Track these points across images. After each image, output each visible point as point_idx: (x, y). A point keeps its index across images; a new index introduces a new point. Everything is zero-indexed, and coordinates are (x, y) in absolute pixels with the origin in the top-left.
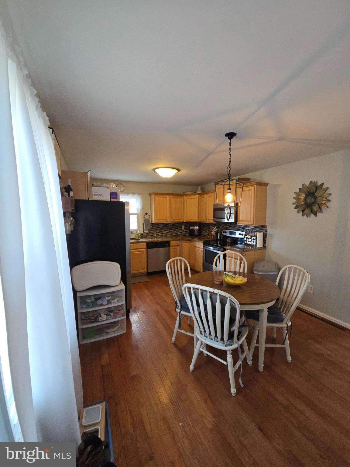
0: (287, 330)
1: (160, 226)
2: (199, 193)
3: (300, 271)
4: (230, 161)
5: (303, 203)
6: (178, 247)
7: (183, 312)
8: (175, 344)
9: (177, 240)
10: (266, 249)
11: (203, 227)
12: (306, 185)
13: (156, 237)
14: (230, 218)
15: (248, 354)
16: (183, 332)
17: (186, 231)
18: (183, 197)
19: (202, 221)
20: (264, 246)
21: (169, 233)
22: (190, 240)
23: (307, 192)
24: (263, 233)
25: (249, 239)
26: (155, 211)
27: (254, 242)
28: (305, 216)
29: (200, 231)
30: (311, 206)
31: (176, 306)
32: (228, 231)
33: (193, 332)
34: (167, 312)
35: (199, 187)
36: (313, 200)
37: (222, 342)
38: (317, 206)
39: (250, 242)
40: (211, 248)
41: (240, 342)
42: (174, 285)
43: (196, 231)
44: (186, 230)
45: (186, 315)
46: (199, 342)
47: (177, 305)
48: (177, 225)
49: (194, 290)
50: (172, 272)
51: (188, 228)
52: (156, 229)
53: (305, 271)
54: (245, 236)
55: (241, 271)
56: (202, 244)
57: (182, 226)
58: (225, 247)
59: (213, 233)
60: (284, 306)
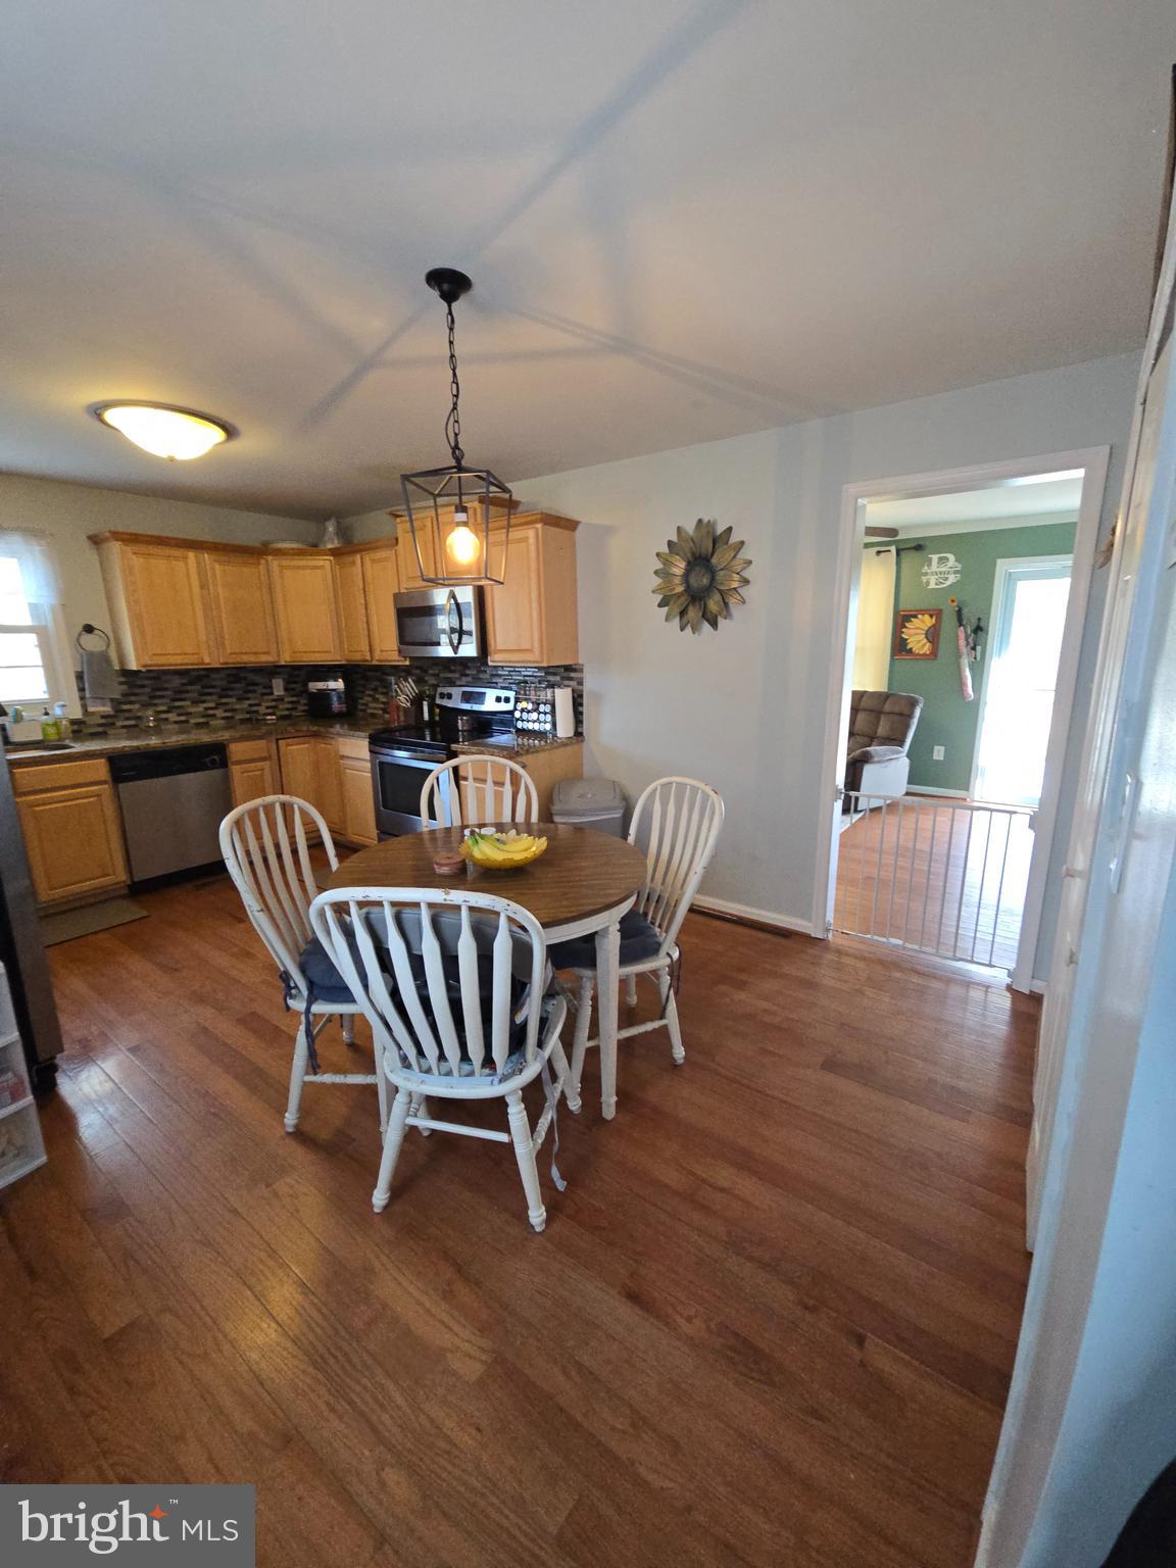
0: (671, 974)
1: (168, 681)
2: (330, 546)
3: (694, 789)
4: (455, 393)
5: (680, 589)
6: (266, 765)
7: (320, 1008)
8: (299, 1135)
9: (260, 738)
10: (583, 741)
11: (362, 682)
12: (686, 533)
13: (157, 730)
14: (459, 643)
15: (569, 1082)
16: (327, 1078)
17: (294, 699)
18: (263, 561)
19: (357, 657)
20: (578, 734)
21: (220, 713)
22: (315, 735)
23: (689, 555)
24: (573, 691)
25: (529, 712)
26: (137, 619)
27: (545, 722)
28: (689, 629)
29: (349, 694)
30: (701, 599)
31: (289, 990)
32: (456, 692)
33: (370, 1066)
34: (252, 1022)
35: (327, 523)
36: (705, 581)
37: (487, 1071)
38: (717, 597)
39: (534, 722)
40: (402, 756)
41: (547, 1053)
42: (266, 908)
43: (335, 699)
44: (293, 696)
45: (331, 1015)
46: (400, 1098)
47: (292, 985)
48: (251, 677)
49: (364, 910)
50: (251, 863)
51: (298, 687)
52: (152, 698)
53: (708, 790)
54: (516, 702)
55: (520, 817)
56: (366, 743)
57: (273, 681)
58: (454, 747)
59: (403, 701)
60: (655, 907)
